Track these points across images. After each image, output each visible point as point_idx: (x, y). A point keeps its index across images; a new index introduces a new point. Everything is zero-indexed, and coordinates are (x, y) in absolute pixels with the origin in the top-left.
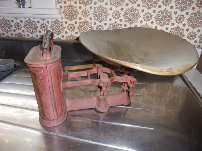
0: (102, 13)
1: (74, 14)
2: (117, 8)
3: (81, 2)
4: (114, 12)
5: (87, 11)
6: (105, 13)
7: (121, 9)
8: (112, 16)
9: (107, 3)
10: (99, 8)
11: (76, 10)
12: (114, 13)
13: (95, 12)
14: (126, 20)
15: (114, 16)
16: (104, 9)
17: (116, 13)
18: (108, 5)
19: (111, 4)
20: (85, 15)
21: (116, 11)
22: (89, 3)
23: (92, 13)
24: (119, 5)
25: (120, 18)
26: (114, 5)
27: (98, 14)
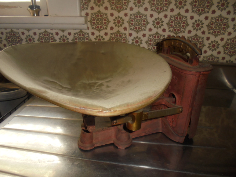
0: (139, 21)
1: (104, 23)
2: (159, 14)
3: (114, 8)
4: (156, 19)
5: (121, 19)
6: (144, 21)
7: (164, 16)
8: (153, 25)
9: (146, 8)
10: (136, 15)
11: (107, 18)
12: (156, 21)
13: (131, 19)
14: (170, 29)
15: (156, 25)
16: (143, 15)
17: (157, 20)
18: (147, 11)
19: (152, 10)
20: (118, 24)
21: (158, 18)
22: (123, 9)
23: (127, 22)
24: (162, 10)
25: (162, 28)
26: (156, 11)
27: (135, 23)
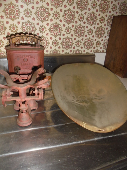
0: (30, 28)
1: (1, 29)
2: (43, 23)
3: (8, 17)
4: (41, 26)
5: (15, 26)
6: (33, 28)
7: (47, 24)
8: (40, 30)
9: (33, 18)
10: (26, 23)
11: (3, 25)
12: (41, 28)
13: (23, 27)
14: (51, 33)
15: (41, 30)
16: (32, 24)
17: (42, 27)
18: (34, 20)
19: (38, 20)
20: (13, 30)
21: (43, 26)
22: (16, 18)
23: (20, 28)
24: (45, 20)
25: (46, 32)
26: (41, 21)
27: (26, 29)
